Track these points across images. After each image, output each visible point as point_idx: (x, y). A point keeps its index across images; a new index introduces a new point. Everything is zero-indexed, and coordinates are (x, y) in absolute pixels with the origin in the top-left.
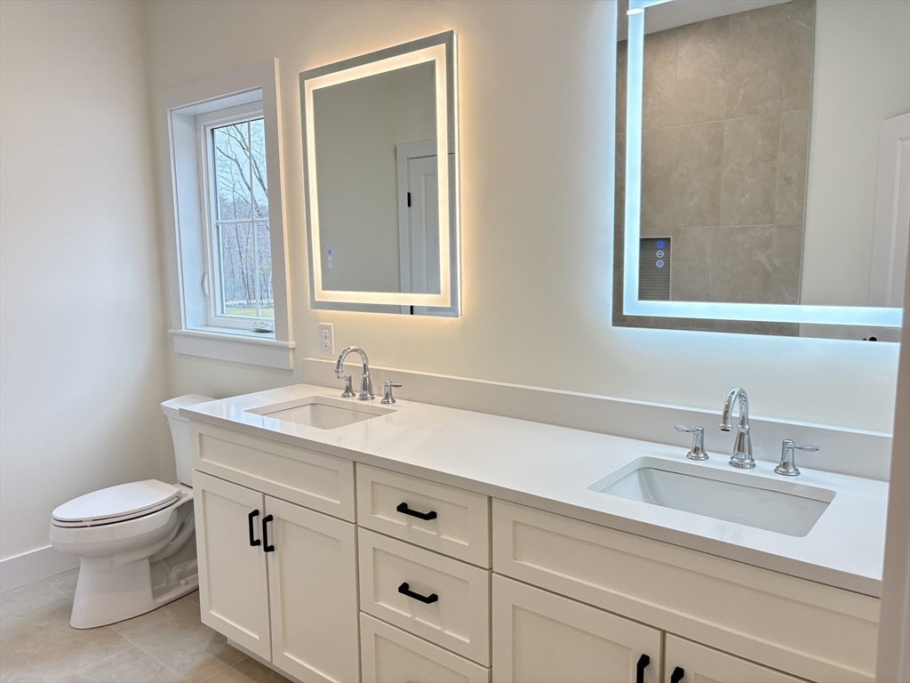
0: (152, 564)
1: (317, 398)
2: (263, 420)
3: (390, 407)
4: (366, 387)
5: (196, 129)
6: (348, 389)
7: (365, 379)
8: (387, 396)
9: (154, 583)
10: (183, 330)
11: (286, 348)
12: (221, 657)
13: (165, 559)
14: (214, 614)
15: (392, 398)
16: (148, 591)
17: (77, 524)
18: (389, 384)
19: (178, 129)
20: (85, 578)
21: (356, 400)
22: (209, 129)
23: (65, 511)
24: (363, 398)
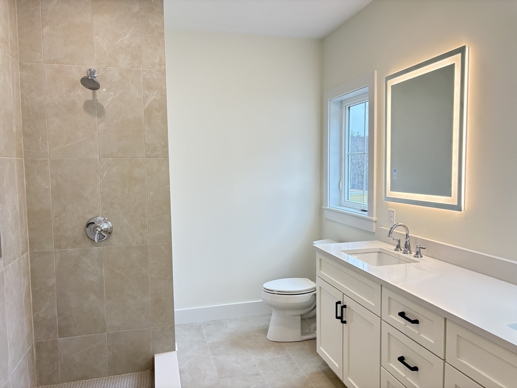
0: (302, 319)
1: (381, 249)
2: (348, 257)
3: (419, 259)
4: (407, 246)
5: (341, 108)
6: (398, 247)
7: (406, 242)
8: (417, 253)
9: (302, 329)
10: (328, 207)
11: (371, 221)
12: (324, 372)
13: (309, 318)
14: (321, 349)
15: (420, 255)
16: (299, 331)
17: (270, 292)
18: (419, 246)
19: (332, 108)
20: (274, 318)
21: (400, 253)
22: (347, 107)
23: (269, 285)
24: (405, 252)
